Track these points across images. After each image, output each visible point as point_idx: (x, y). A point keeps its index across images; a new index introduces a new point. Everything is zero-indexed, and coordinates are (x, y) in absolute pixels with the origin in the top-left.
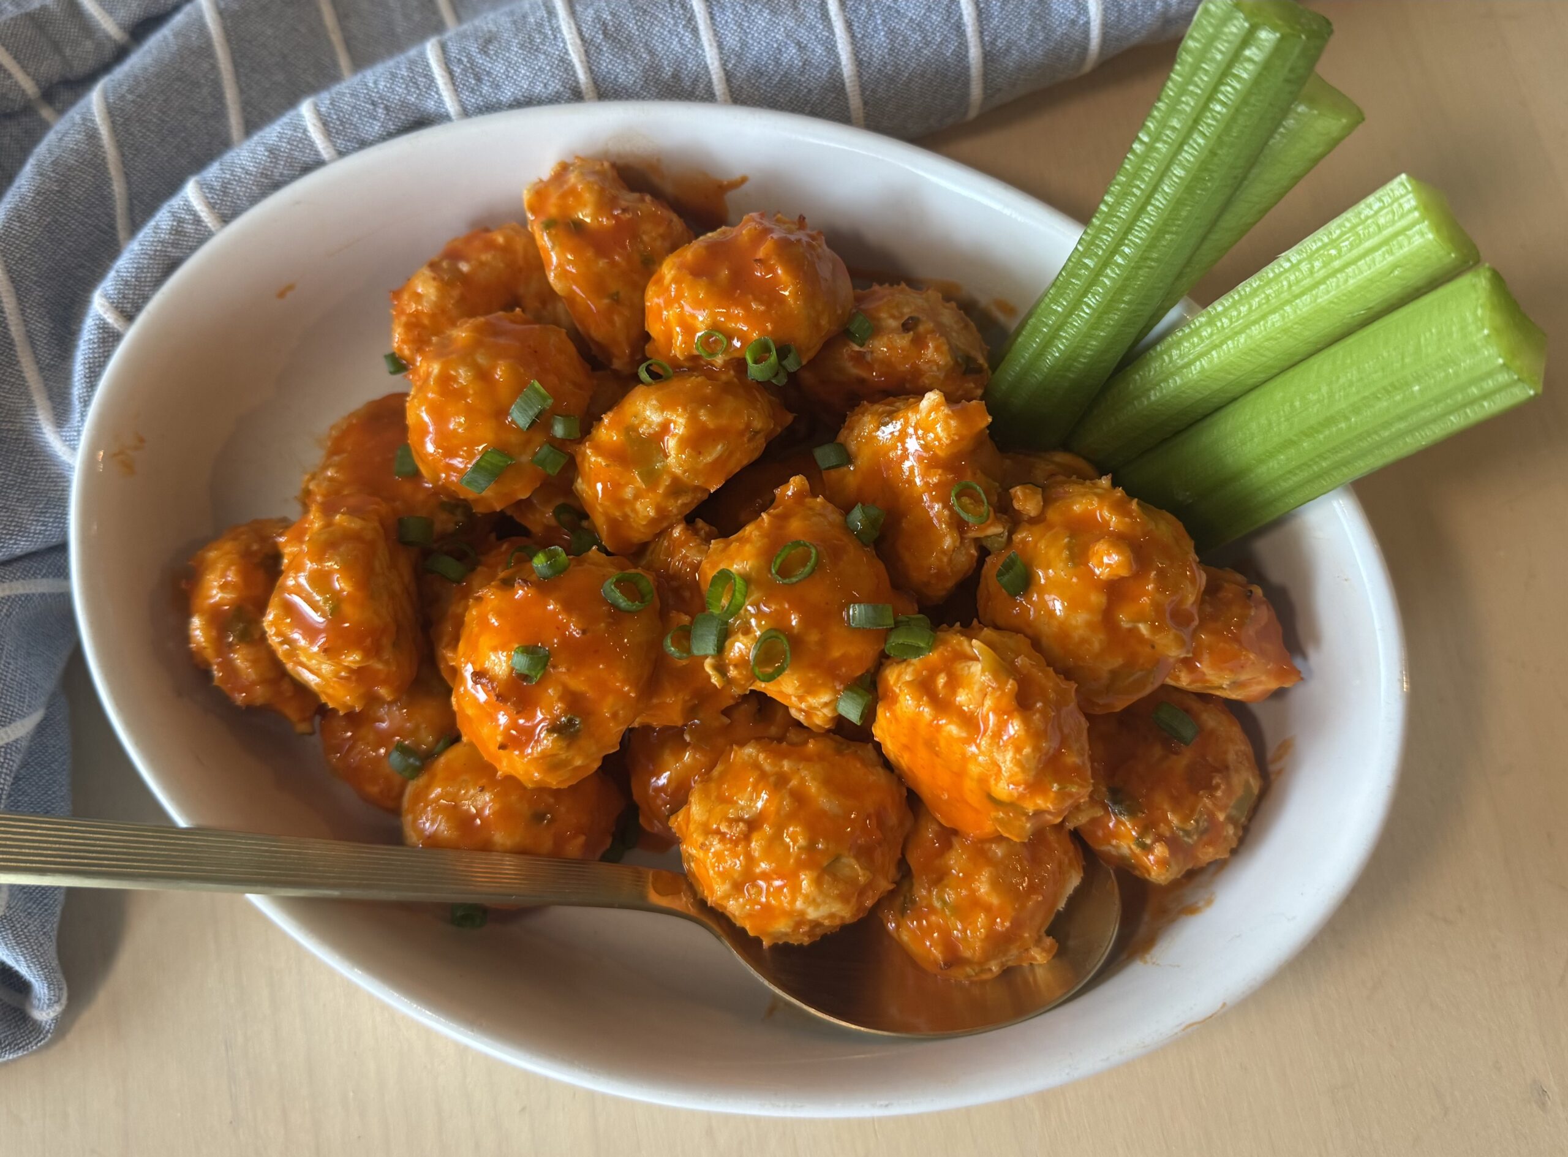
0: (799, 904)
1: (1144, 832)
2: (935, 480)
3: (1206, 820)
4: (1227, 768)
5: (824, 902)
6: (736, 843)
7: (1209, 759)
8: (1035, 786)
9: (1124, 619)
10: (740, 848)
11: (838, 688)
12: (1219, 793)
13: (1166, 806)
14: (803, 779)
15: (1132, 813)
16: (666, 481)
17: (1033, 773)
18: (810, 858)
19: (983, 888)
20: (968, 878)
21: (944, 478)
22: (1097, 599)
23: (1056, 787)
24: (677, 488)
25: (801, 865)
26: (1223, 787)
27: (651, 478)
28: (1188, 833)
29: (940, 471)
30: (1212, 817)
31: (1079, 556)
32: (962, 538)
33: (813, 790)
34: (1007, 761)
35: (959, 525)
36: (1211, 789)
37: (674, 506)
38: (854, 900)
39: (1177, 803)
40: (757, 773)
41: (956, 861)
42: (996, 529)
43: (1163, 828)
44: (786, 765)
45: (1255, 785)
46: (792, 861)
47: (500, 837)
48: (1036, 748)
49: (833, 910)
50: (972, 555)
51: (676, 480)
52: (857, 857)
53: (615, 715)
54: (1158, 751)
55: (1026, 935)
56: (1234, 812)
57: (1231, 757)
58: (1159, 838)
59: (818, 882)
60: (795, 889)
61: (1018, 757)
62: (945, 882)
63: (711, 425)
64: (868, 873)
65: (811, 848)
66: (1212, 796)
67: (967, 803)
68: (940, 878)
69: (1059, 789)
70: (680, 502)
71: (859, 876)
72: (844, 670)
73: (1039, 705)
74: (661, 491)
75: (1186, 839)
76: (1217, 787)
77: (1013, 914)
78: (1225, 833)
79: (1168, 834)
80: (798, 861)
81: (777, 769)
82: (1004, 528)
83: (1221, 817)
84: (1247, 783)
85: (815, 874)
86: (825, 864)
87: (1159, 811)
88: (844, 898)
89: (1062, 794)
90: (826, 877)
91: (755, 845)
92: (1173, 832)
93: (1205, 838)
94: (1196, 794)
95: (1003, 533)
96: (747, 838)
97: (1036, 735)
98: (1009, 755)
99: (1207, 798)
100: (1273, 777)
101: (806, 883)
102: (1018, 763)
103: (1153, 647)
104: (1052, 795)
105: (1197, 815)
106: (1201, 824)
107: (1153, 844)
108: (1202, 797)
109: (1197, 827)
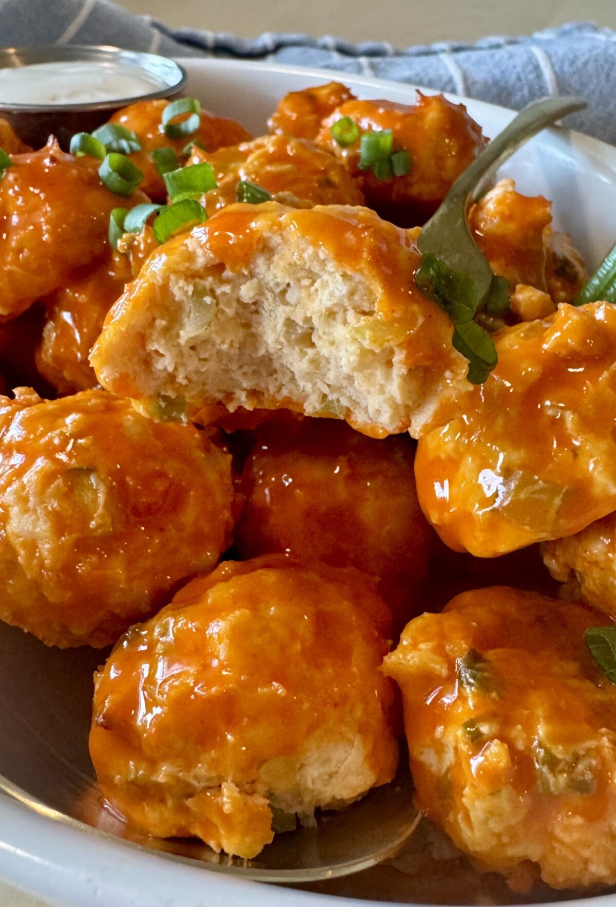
49: (38, 531)
64: (107, 523)
71: (94, 517)
75: (545, 769)
87: (526, 712)
92: (529, 746)
93: (576, 798)
99: (610, 741)
105: (581, 748)
106: (581, 767)
107: (491, 739)
108: (603, 735)
109: (571, 767)
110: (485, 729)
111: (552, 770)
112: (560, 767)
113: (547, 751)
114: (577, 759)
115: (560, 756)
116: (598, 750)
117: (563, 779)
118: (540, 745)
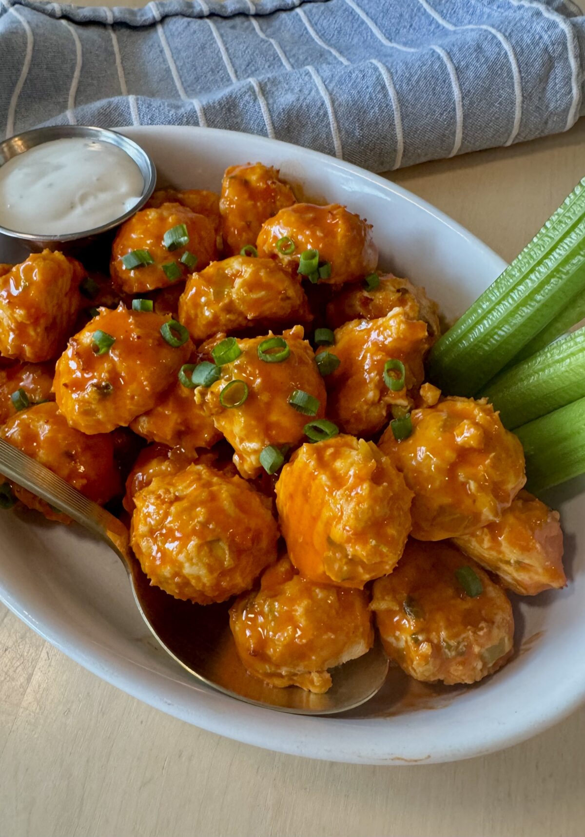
0: (181, 557)
1: (421, 631)
2: (379, 358)
3: (465, 646)
4: (493, 623)
5: (197, 564)
6: (163, 502)
7: (483, 612)
8: (360, 536)
9: (461, 476)
10: (164, 507)
11: (266, 443)
12: (481, 633)
13: (442, 624)
14: (221, 489)
15: (417, 616)
16: (227, 301)
17: (362, 524)
18: (201, 532)
19: (299, 610)
20: (292, 601)
21: (384, 358)
22: (450, 455)
23: (374, 542)
24: (230, 308)
25: (194, 532)
26: (485, 630)
27: (219, 295)
28: (449, 647)
29: (384, 354)
30: (469, 647)
31: (449, 427)
32: (380, 399)
33: (224, 495)
34: (349, 509)
35: (383, 390)
36: (476, 628)
37: (224, 318)
38: (216, 575)
39: (450, 625)
40: (197, 476)
41: (291, 589)
42: (403, 402)
43: (433, 636)
44: (215, 479)
45: (508, 646)
46: (190, 527)
47: (42, 453)
48: (371, 508)
49: (201, 573)
50: (382, 415)
51: (231, 302)
52: (230, 547)
53: (132, 397)
54: (450, 592)
55: (313, 658)
56: (486, 655)
57: (498, 618)
58: (428, 640)
59: (199, 547)
60: (184, 545)
61: (357, 508)
62: (278, 598)
63: (264, 280)
64: (232, 562)
65: (204, 525)
66: (474, 633)
67: (313, 545)
68: (275, 595)
69: (375, 545)
70: (228, 316)
71: (225, 560)
72: (274, 432)
73: (385, 484)
74: (221, 304)
75: (447, 650)
76: (482, 629)
77: (312, 637)
78: (475, 665)
79: (435, 641)
80: (194, 530)
81: (209, 479)
82: (409, 404)
83: (476, 649)
84: (502, 640)
85: (200, 542)
86: (209, 539)
87: (436, 625)
88: (211, 569)
89: (376, 551)
90: (206, 548)
91: (173, 509)
92: (439, 641)
93: (459, 659)
94: (466, 626)
95: (407, 407)
96: (171, 503)
97: (375, 499)
98: (352, 505)
99: (472, 632)
100: (521, 652)
101: (192, 544)
102: (356, 513)
103: (474, 501)
104: (369, 547)
105: (460, 639)
106: (461, 647)
107: (423, 642)
108: (469, 630)
109: (457, 647)
110: (420, 638)
111: (449, 650)
112: (453, 648)
113: (447, 643)
114: (459, 643)
115: (452, 644)
116: (468, 637)
117: (453, 653)
118: (444, 640)
